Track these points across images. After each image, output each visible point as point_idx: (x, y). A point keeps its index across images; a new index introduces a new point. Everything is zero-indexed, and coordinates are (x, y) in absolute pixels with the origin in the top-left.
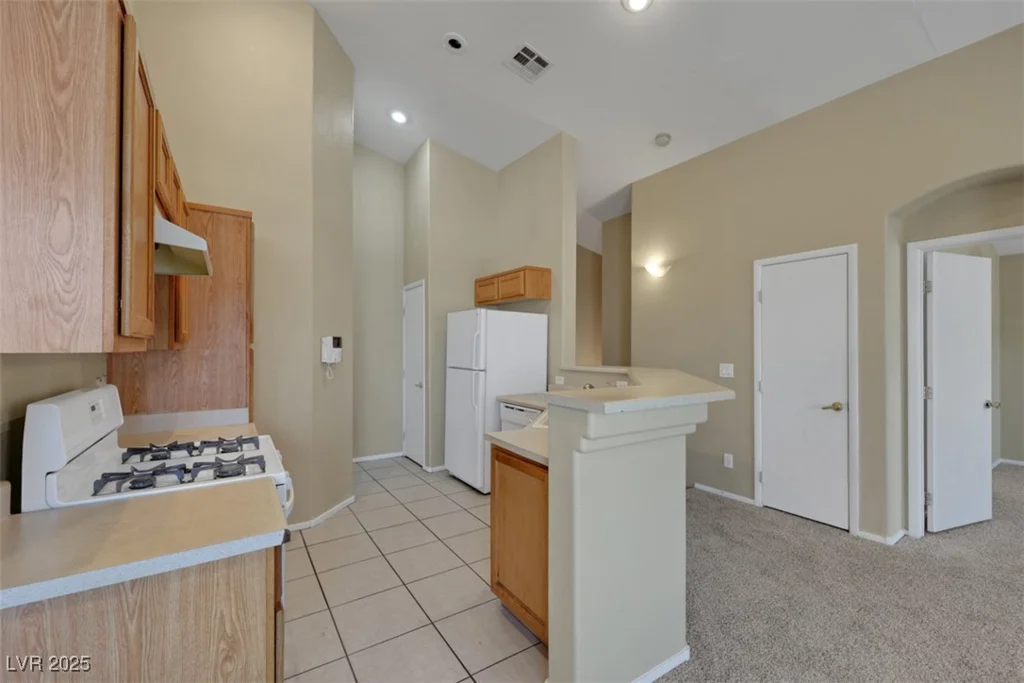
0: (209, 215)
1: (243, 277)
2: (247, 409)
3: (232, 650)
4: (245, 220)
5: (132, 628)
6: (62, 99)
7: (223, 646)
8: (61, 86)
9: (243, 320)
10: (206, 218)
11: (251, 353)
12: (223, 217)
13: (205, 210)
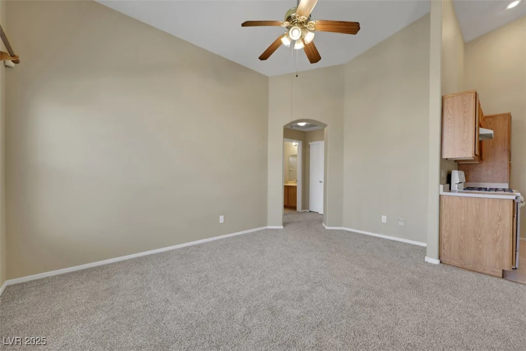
0: (492, 118)
1: (506, 137)
2: (508, 184)
3: (500, 220)
4: (507, 116)
5: (478, 207)
6: (465, 115)
7: (498, 218)
8: (465, 113)
9: (506, 153)
10: (490, 119)
11: (510, 164)
12: (498, 117)
13: (490, 117)
